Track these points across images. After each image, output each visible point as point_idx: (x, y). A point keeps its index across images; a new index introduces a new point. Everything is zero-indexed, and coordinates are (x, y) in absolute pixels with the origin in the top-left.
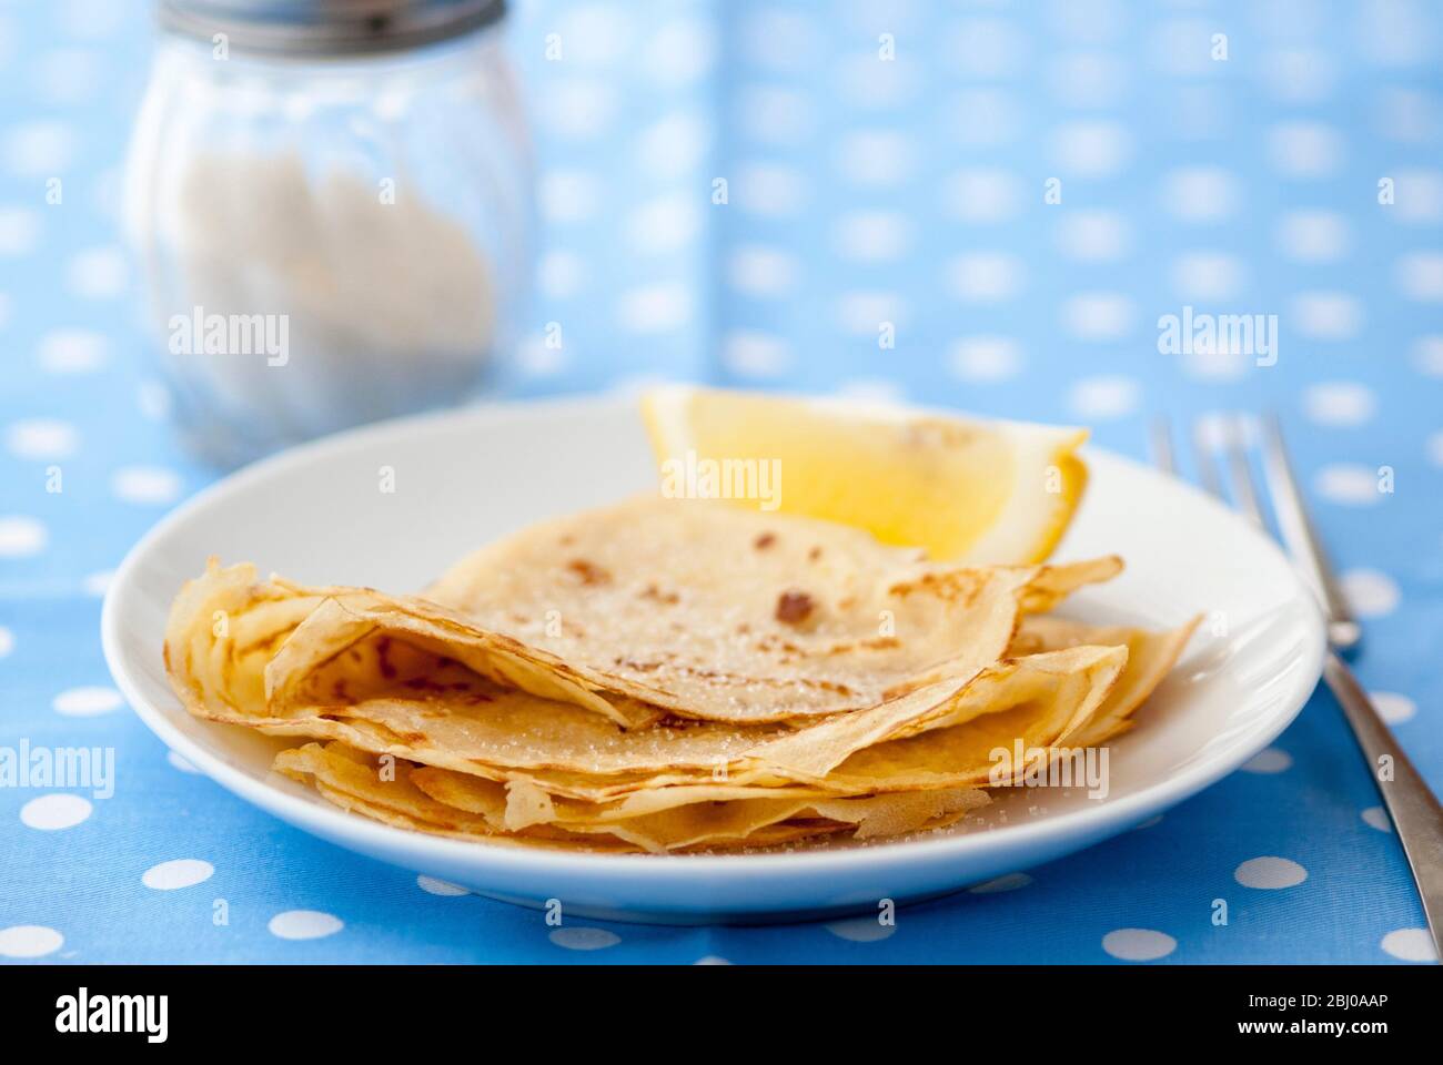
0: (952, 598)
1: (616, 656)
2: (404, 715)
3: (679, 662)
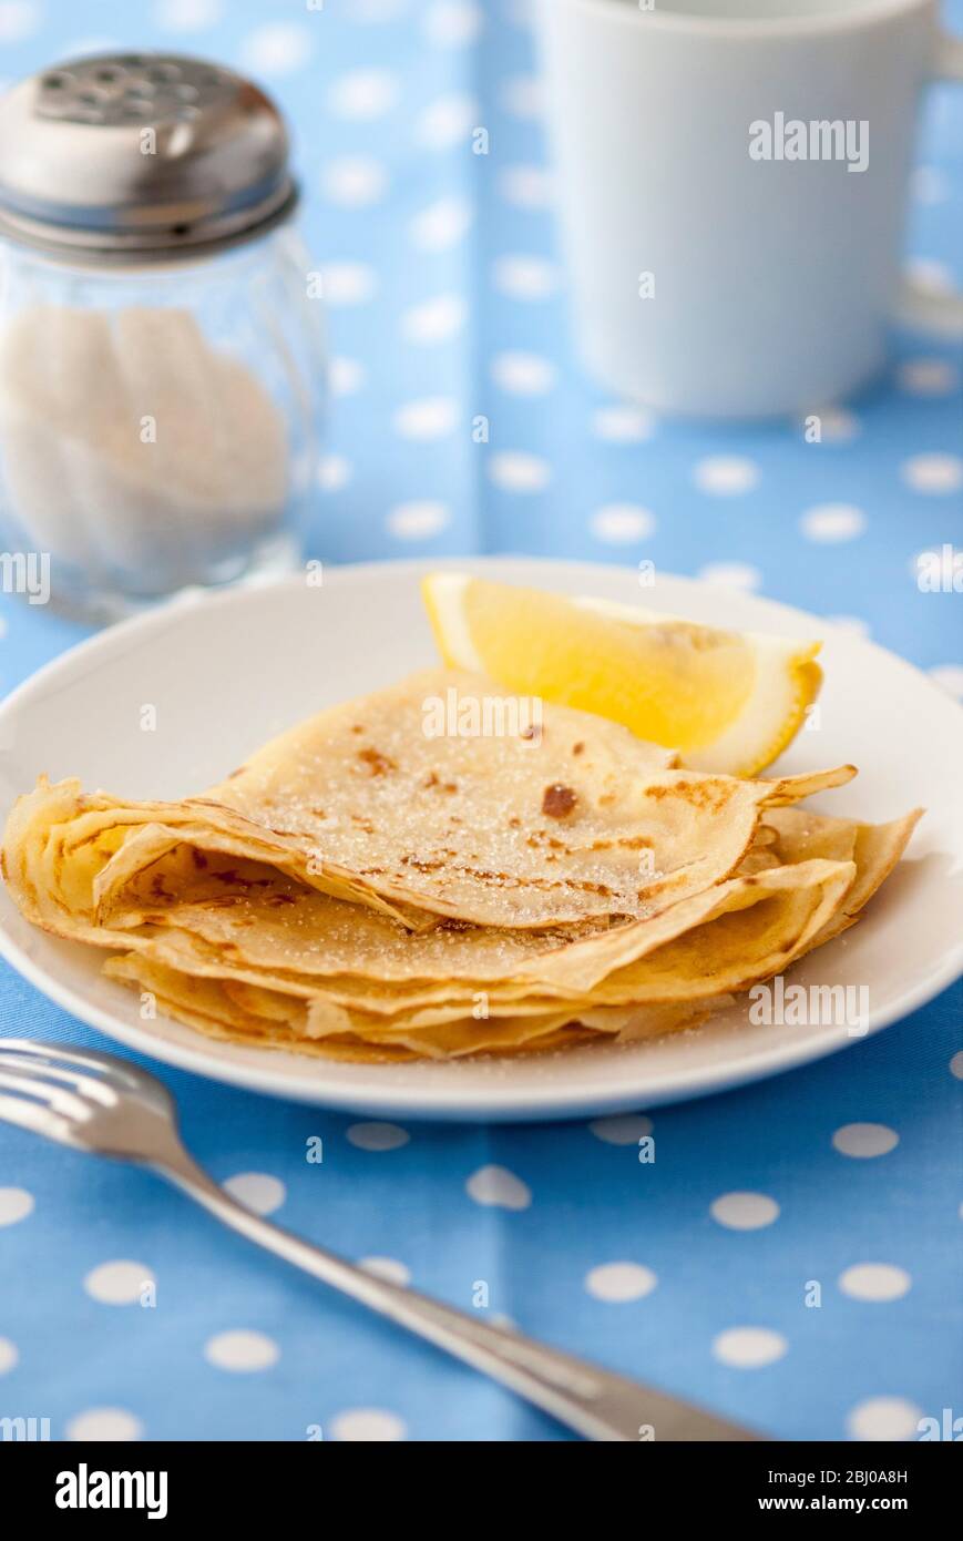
0: (701, 805)
1: (403, 855)
2: (217, 924)
3: (457, 861)
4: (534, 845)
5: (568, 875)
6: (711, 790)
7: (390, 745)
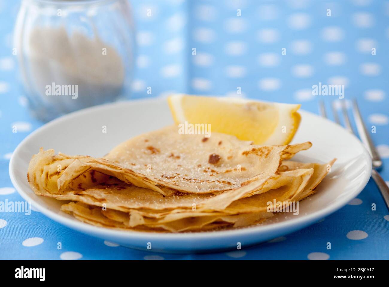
0: (261, 155)
1: (162, 175)
2: (99, 193)
3: (180, 176)
4: (206, 171)
5: (218, 179)
6: (264, 150)
7: (158, 145)
